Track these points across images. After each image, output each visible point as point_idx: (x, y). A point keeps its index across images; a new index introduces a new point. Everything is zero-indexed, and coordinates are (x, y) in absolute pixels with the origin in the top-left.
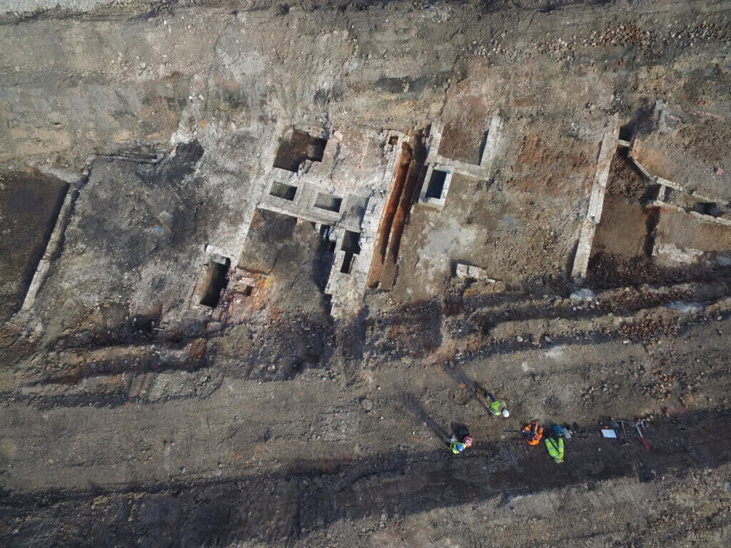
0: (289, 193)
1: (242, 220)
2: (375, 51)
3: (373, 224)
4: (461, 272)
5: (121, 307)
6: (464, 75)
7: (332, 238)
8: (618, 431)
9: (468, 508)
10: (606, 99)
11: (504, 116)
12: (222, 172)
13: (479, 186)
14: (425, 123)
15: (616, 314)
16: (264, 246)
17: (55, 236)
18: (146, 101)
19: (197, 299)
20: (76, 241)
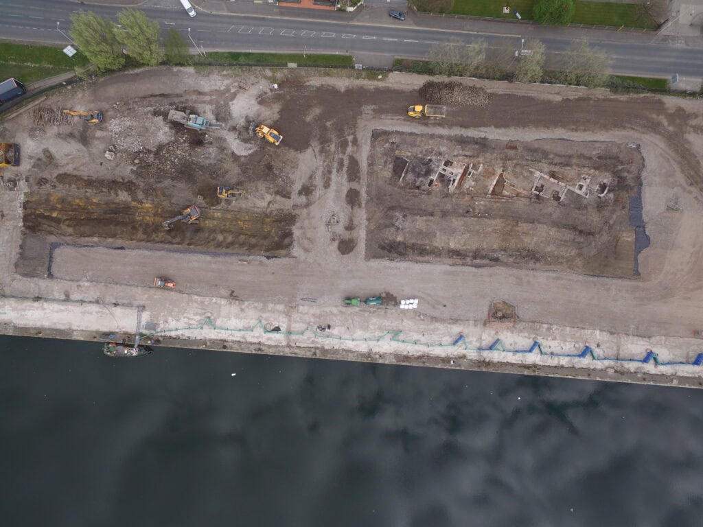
1: (437, 173)
2: (465, 150)
3: (458, 178)
4: (471, 188)
6: (478, 157)
7: (451, 179)
10: (501, 165)
12: (435, 165)
13: (476, 175)
14: (470, 163)
16: (439, 178)
17: (405, 170)
18: (426, 151)
19: (427, 185)
20: (409, 171)
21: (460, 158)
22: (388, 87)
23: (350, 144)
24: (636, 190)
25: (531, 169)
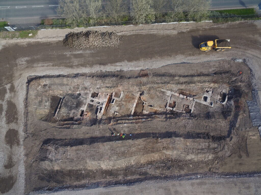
0: (93, 101)
1: (86, 105)
2: (105, 83)
3: (104, 106)
4: (116, 113)
5: (69, 116)
6: (117, 86)
7: (98, 108)
8: (132, 135)
9: (111, 142)
10: (138, 90)
11: (123, 92)
12: (83, 98)
13: (119, 101)
14: (112, 92)
15: (134, 120)
16: (89, 108)
17: (59, 105)
18: (74, 88)
19: (79, 115)
20: (63, 106)
21: (103, 89)
22: (38, 42)
23: (8, 91)
24: (250, 95)
25: (162, 90)
